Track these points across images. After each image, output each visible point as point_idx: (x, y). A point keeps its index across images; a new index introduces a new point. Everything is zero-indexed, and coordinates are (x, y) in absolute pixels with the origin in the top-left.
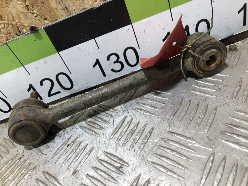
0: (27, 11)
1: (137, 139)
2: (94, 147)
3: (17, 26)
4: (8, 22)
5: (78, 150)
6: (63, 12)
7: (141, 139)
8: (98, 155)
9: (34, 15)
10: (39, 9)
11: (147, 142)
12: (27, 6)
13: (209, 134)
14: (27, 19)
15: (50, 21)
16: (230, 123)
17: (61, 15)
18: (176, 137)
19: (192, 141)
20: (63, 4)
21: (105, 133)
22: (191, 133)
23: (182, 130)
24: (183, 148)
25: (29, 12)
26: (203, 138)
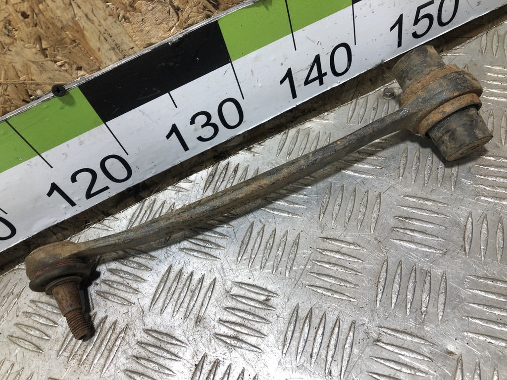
0: (43, 59)
1: (280, 256)
2: (216, 278)
3: (25, 87)
4: (7, 82)
5: (192, 287)
6: (112, 54)
7: (285, 254)
8: (227, 289)
9: (57, 63)
10: (66, 53)
11: (295, 257)
12: (43, 51)
13: (377, 234)
14: (44, 72)
15: (89, 71)
16: (400, 214)
17: (108, 59)
18: (334, 244)
19: (357, 247)
20: (110, 40)
21: (227, 254)
22: (353, 236)
23: (340, 233)
24: (347, 258)
25: (47, 61)
26: (370, 240)
